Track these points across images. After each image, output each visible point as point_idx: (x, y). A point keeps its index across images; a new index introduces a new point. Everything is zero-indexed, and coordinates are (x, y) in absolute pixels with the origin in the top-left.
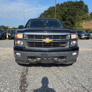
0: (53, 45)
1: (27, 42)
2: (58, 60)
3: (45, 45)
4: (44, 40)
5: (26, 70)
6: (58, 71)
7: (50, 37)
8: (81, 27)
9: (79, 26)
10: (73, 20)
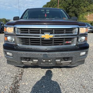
0: (55, 43)
1: (19, 38)
2: (61, 62)
3: (43, 42)
4: (43, 36)
5: (20, 73)
6: (61, 75)
7: (50, 31)
8: (86, 19)
9: (84, 19)
10: (77, 12)
